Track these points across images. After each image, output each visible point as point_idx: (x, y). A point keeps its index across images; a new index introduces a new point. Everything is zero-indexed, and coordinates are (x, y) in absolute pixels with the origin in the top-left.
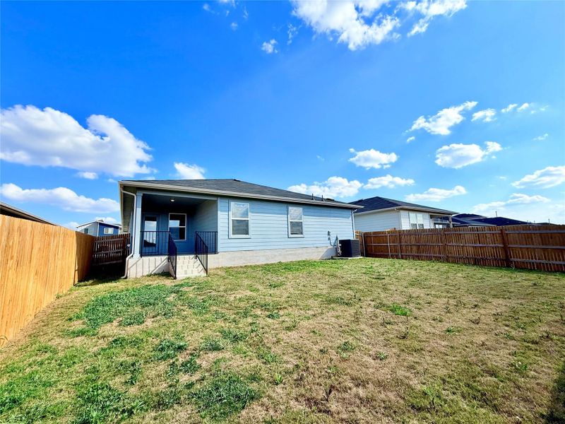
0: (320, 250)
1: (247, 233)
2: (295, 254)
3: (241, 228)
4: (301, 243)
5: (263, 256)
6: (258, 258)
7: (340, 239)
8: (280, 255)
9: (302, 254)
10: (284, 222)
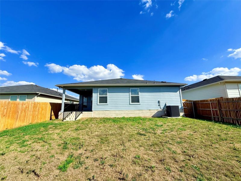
0: (152, 111)
1: (106, 103)
2: (134, 113)
3: (103, 100)
4: (137, 107)
5: (115, 113)
6: (111, 114)
7: (167, 105)
8: (124, 113)
9: (139, 113)
10: (127, 97)
